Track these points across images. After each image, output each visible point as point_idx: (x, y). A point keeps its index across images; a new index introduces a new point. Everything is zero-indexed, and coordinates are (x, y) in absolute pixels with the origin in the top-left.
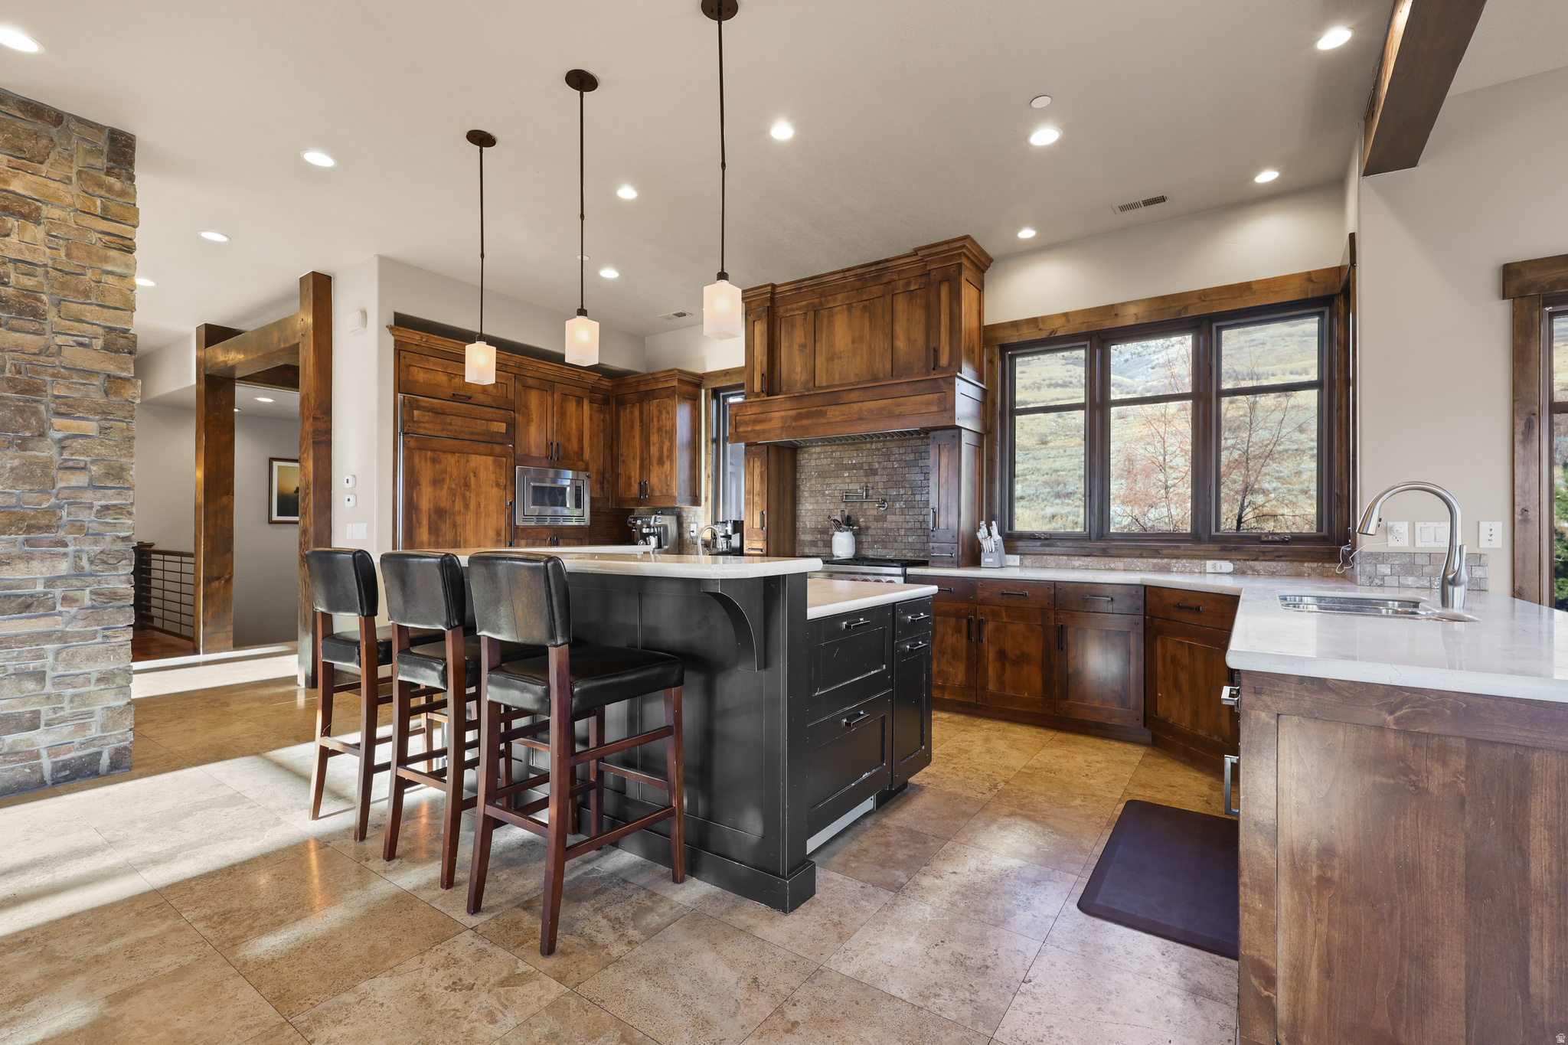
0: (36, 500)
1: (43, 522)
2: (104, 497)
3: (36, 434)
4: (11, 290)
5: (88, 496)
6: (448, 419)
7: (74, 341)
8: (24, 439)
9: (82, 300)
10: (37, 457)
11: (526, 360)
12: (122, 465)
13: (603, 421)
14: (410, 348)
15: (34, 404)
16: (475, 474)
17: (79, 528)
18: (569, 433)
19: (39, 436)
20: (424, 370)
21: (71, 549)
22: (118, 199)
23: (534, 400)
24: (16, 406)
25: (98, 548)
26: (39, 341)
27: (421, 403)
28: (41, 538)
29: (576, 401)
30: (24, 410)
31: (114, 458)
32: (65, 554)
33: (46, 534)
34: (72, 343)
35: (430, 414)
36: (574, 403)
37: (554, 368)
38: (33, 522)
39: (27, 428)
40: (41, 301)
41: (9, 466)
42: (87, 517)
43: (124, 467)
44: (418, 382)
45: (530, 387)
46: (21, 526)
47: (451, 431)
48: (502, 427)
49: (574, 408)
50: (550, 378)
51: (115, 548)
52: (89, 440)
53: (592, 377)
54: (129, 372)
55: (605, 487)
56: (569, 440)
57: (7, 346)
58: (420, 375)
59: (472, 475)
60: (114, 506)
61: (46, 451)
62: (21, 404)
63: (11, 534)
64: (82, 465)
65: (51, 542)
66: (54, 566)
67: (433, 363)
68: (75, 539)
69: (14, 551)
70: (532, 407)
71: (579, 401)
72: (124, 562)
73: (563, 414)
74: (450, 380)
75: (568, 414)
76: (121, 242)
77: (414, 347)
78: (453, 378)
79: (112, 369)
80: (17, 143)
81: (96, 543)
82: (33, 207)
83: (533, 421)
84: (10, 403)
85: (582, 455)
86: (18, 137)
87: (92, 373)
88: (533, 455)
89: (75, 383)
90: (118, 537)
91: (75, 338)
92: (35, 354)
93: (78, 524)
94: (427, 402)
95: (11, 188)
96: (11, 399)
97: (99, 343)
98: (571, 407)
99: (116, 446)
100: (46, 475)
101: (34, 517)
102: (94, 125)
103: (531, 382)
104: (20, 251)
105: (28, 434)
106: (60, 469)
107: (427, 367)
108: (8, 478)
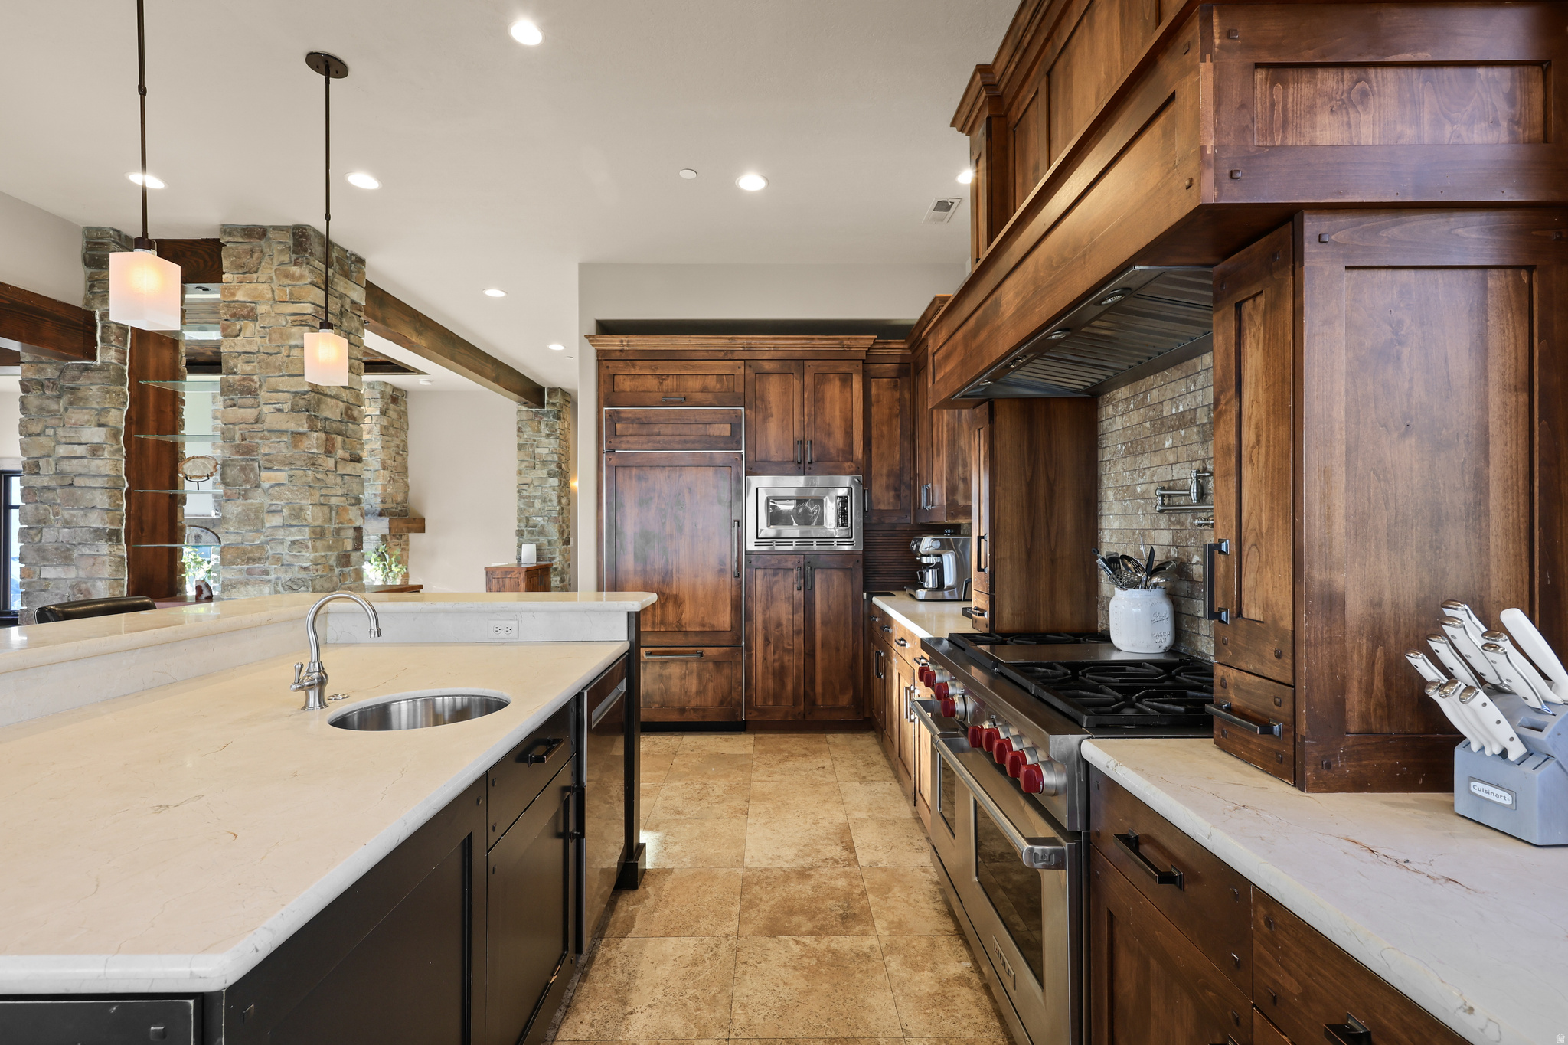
0: (252, 538)
1: (257, 555)
2: (290, 534)
3: (254, 486)
4: (237, 377)
5: (280, 534)
6: (656, 429)
7: (275, 408)
8: (246, 490)
9: (277, 375)
10: (252, 504)
11: (756, 340)
12: (301, 506)
13: (899, 400)
14: (613, 356)
15: (251, 463)
16: (690, 490)
17: (278, 559)
18: (829, 425)
19: (256, 487)
20: (630, 377)
21: (272, 577)
22: (298, 283)
23: (773, 389)
24: (241, 466)
25: (288, 576)
26: (253, 412)
27: (622, 415)
28: (255, 568)
29: (840, 379)
30: (245, 468)
31: (297, 501)
32: (270, 581)
33: (257, 565)
34: (272, 410)
35: (635, 425)
36: (838, 383)
37: (799, 342)
38: (251, 555)
39: (247, 481)
40: (252, 381)
41: (235, 512)
42: (283, 550)
43: (303, 508)
44: (624, 391)
45: (769, 373)
46: (243, 558)
47: (659, 442)
48: (726, 430)
49: (837, 390)
50: (797, 355)
51: (300, 576)
52: (282, 487)
53: (862, 342)
54: (303, 427)
55: (903, 494)
56: (829, 434)
57: (237, 420)
58: (626, 383)
59: (686, 491)
60: (298, 541)
61: (257, 499)
62: (244, 463)
63: (238, 565)
64: (279, 508)
65: (260, 571)
66: (261, 590)
67: (642, 368)
68: (275, 568)
69: (241, 577)
70: (771, 399)
71: (846, 379)
72: (302, 588)
73: (818, 400)
74: (661, 383)
75: (828, 400)
76: (301, 319)
77: (618, 354)
78: (664, 379)
79: (292, 426)
80: (239, 262)
81: (286, 572)
82: (249, 309)
83: (772, 416)
84: (237, 464)
85: (852, 453)
86: (240, 258)
87: (282, 432)
88: (773, 460)
89: (274, 442)
90: (302, 567)
91: (274, 406)
92: (252, 423)
93: (277, 556)
94: (630, 412)
95: (236, 298)
96: (237, 461)
97: (287, 407)
98: (833, 390)
99: (297, 491)
100: (257, 518)
101: (251, 551)
102: (284, 229)
103: (768, 366)
104: (243, 345)
105: (248, 486)
106: (268, 512)
107: (633, 373)
108: (235, 522)
